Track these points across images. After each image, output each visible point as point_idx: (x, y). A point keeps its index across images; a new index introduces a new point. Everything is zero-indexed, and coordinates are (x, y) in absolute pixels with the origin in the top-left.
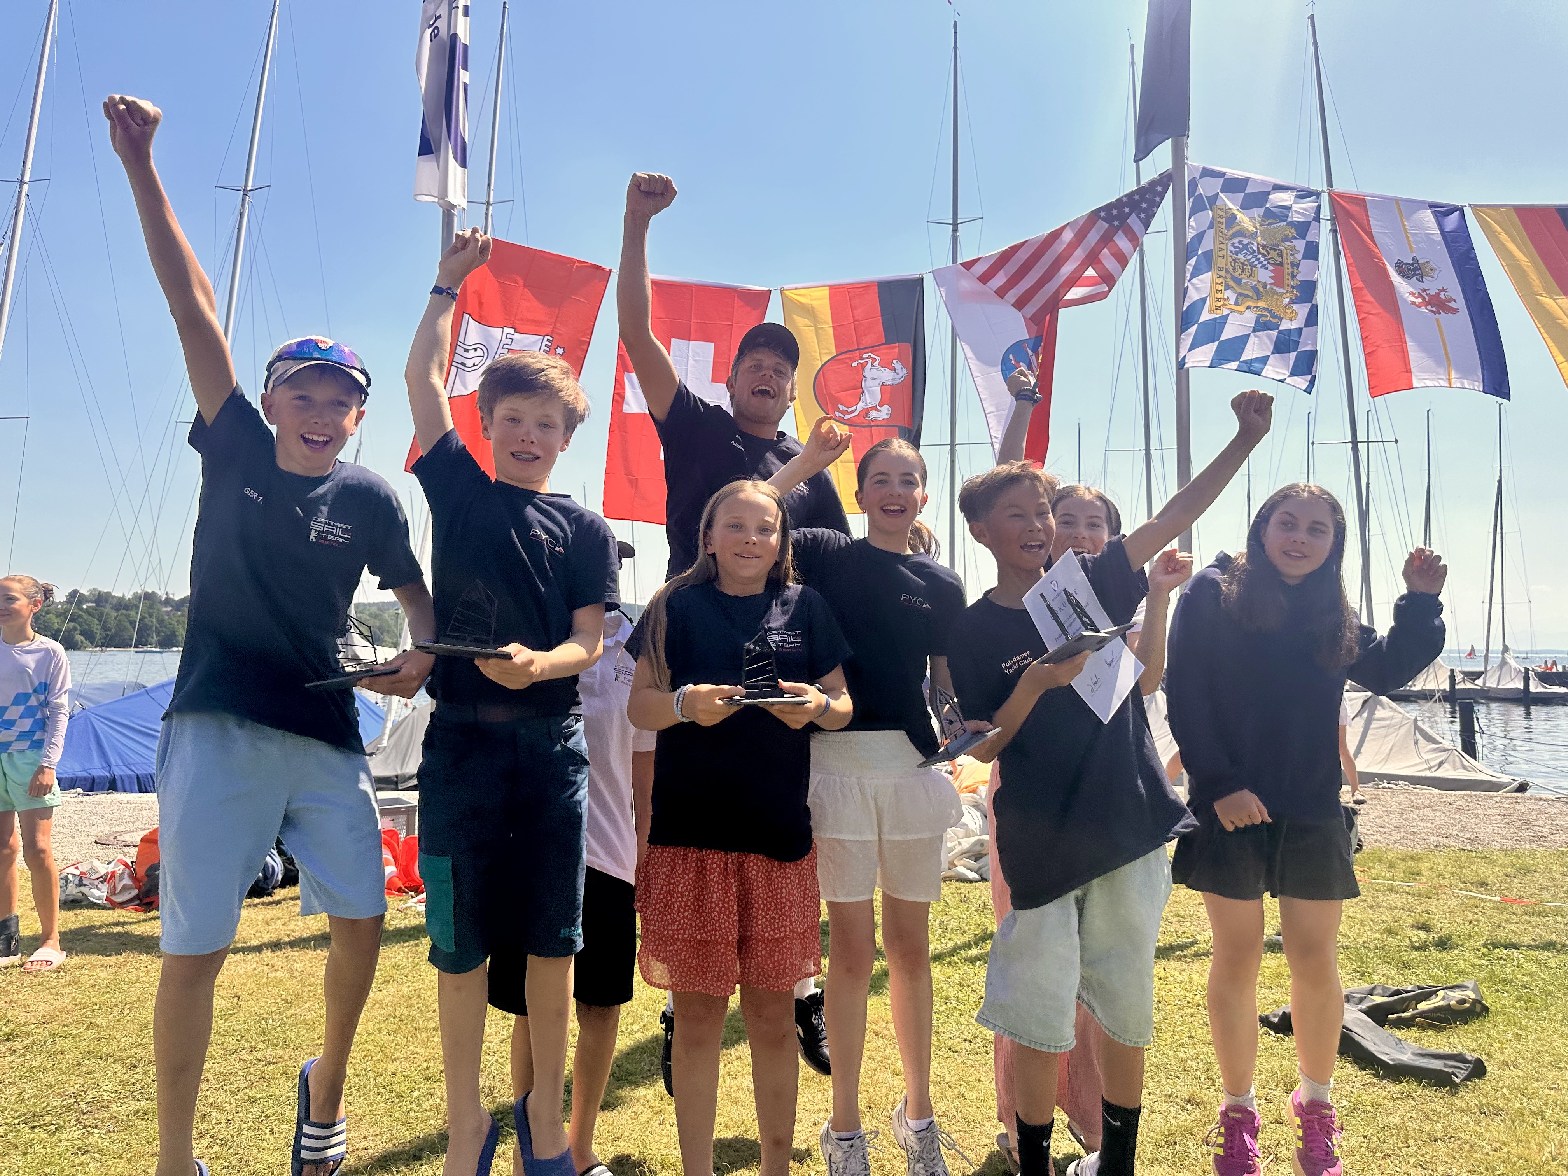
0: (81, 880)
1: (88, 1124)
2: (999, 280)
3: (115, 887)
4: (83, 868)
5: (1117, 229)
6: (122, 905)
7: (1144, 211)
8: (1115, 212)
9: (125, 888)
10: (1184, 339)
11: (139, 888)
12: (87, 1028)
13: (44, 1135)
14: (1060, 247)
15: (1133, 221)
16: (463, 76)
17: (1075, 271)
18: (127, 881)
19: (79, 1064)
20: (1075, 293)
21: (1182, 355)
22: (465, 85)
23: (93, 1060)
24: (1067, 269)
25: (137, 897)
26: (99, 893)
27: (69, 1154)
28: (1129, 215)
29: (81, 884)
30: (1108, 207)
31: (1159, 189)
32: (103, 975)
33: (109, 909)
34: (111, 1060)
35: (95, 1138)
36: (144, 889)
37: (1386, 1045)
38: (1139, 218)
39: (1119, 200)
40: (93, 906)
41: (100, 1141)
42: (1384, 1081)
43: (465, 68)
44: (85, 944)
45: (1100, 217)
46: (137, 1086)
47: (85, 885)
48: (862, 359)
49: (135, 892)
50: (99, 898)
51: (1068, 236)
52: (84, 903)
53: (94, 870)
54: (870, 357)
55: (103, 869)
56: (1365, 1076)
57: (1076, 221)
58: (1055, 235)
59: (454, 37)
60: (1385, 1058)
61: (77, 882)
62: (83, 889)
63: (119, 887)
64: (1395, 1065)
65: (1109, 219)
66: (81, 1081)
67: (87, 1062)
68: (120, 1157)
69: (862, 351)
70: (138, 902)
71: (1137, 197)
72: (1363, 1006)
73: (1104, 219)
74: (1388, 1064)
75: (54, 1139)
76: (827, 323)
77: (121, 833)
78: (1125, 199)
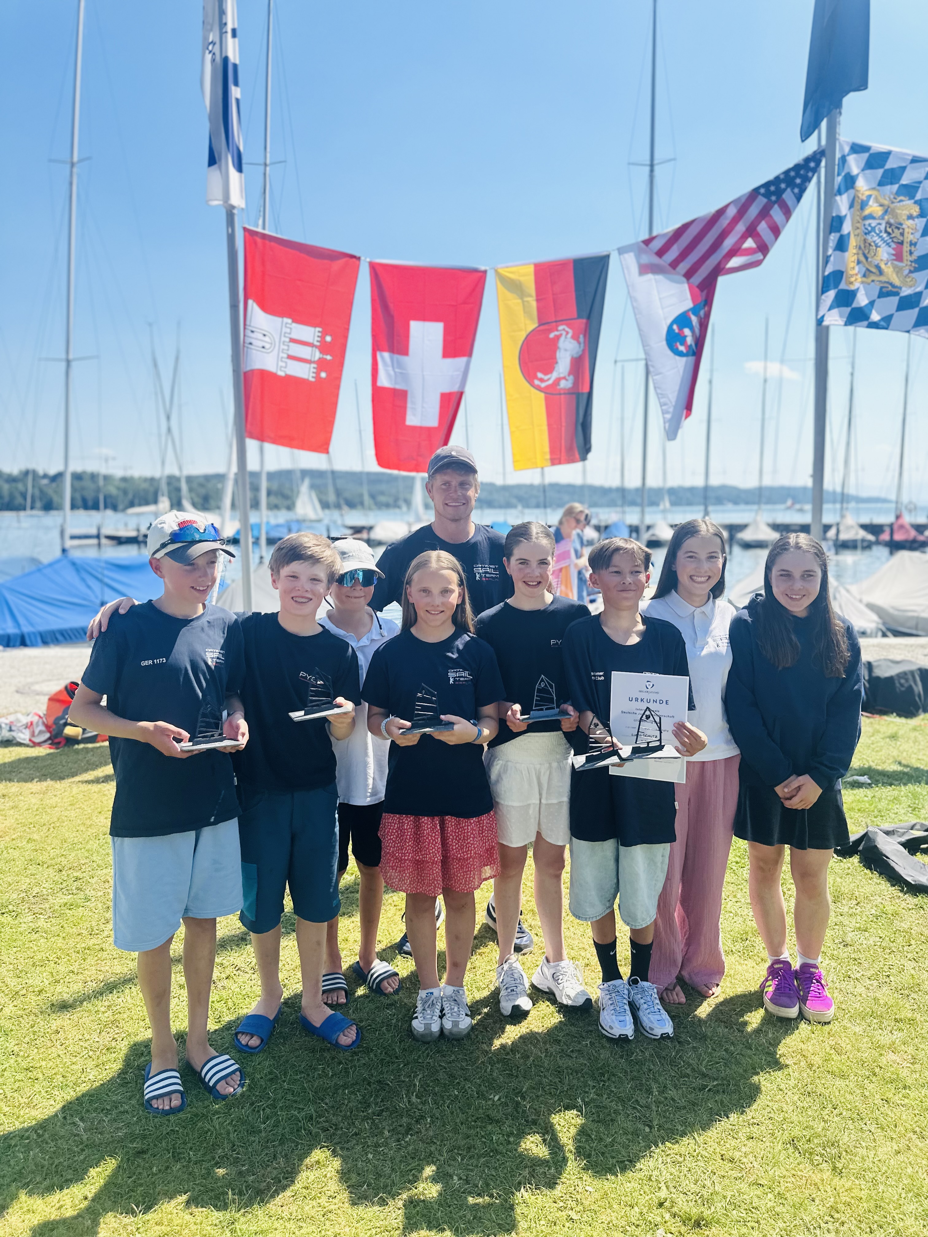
0: (10, 727)
1: (36, 912)
2: (673, 253)
3: (33, 732)
4: (11, 718)
5: (775, 202)
6: (39, 744)
7: (799, 186)
8: (772, 188)
9: (41, 732)
10: (824, 300)
11: (50, 732)
12: (28, 842)
13: (9, 918)
14: (724, 222)
15: (788, 196)
16: (235, 92)
17: (736, 243)
18: (42, 728)
19: (26, 869)
20: (735, 262)
21: (821, 314)
22: (238, 101)
23: (34, 866)
24: (729, 243)
25: (49, 739)
26: (24, 736)
27: (27, 933)
28: (785, 190)
29: (11, 730)
30: (767, 185)
31: (812, 165)
32: (34, 801)
33: (32, 747)
34: (46, 866)
35: (41, 923)
36: (54, 733)
37: (912, 868)
38: (793, 192)
39: (777, 178)
40: (20, 744)
41: (45, 924)
42: (907, 895)
43: (236, 84)
44: (19, 776)
45: (759, 193)
46: (64, 885)
47: (13, 731)
48: (557, 330)
49: (48, 735)
50: (24, 739)
51: (732, 212)
52: (14, 742)
53: (18, 721)
54: (564, 330)
55: (25, 720)
56: (894, 891)
57: (738, 199)
58: (721, 212)
59: (226, 60)
60: (909, 879)
61: (8, 728)
62: (12, 733)
63: (37, 732)
64: (916, 885)
65: (767, 195)
66: (28, 881)
67: (30, 867)
68: (58, 935)
69: (558, 323)
70: (50, 742)
71: (792, 174)
72: (903, 839)
73: (763, 195)
74: (911, 883)
75: (17, 922)
76: (530, 296)
77: (33, 684)
78: (782, 177)
